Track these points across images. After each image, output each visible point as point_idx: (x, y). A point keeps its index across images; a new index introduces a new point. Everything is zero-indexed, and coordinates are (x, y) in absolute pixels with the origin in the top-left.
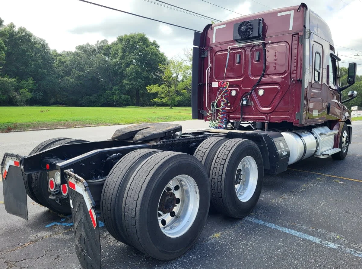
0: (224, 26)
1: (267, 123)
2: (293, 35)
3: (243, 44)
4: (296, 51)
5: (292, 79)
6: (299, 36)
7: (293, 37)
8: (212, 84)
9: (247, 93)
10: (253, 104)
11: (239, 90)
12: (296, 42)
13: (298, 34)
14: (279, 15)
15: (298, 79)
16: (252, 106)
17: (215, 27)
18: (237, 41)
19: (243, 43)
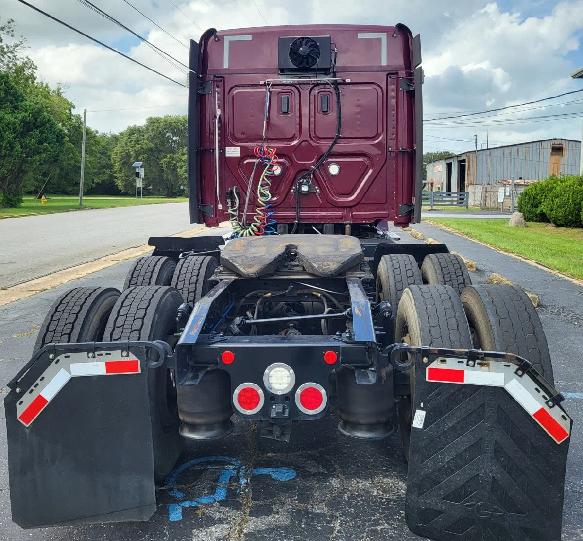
0: (249, 38)
1: (350, 224)
2: (388, 75)
3: (293, 78)
4: (394, 101)
5: (390, 149)
6: (398, 78)
7: (389, 78)
8: (224, 151)
9: (308, 170)
10: (318, 190)
11: (287, 164)
12: (393, 87)
13: (397, 74)
14: (361, 36)
15: (400, 149)
16: (317, 195)
17: (225, 37)
18: (282, 71)
19: (294, 76)
